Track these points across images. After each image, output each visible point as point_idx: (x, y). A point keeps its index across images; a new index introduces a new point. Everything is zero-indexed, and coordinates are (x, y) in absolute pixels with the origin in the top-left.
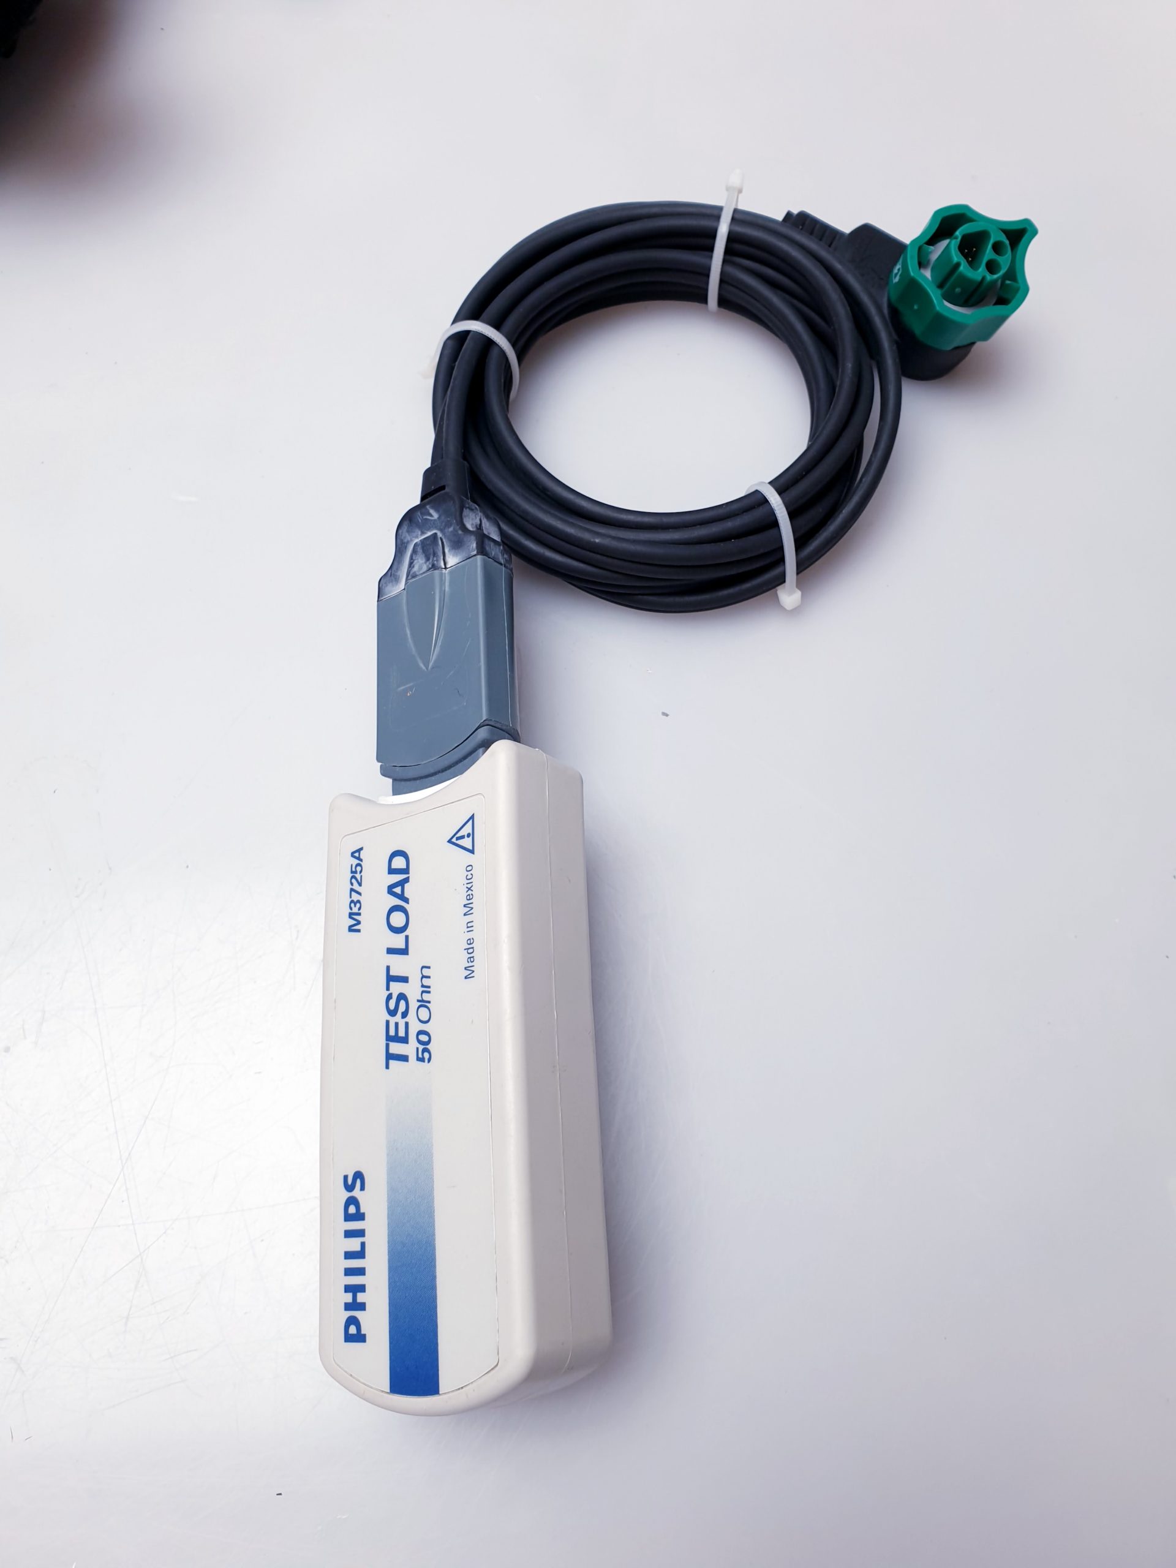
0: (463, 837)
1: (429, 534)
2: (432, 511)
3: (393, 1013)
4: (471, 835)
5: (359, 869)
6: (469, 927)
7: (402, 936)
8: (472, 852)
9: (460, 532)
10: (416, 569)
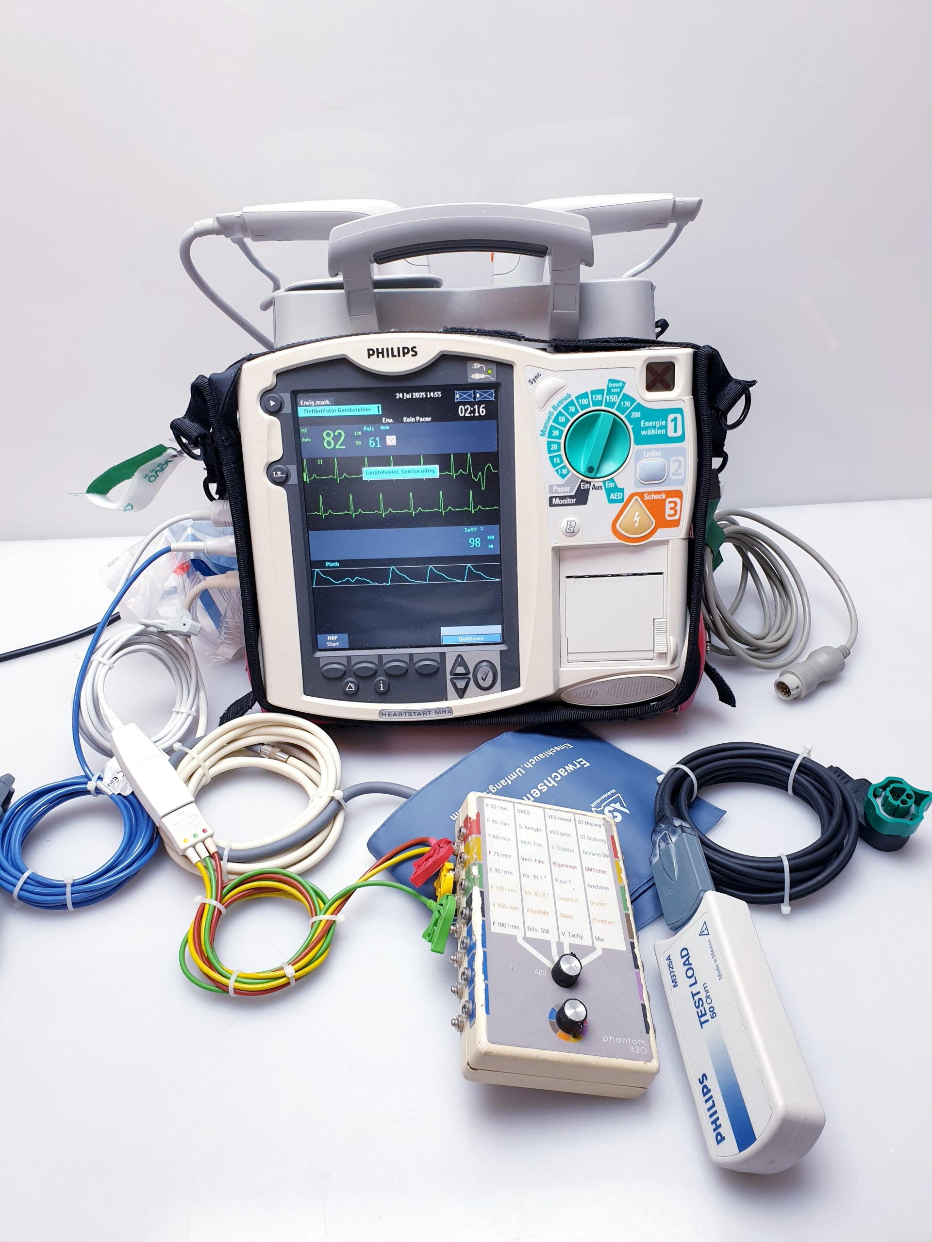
0: (704, 931)
1: (663, 833)
2: (662, 825)
3: (698, 1007)
4: (707, 929)
5: (671, 963)
6: (715, 961)
7: (693, 978)
8: (708, 934)
9: (674, 828)
10: (661, 847)
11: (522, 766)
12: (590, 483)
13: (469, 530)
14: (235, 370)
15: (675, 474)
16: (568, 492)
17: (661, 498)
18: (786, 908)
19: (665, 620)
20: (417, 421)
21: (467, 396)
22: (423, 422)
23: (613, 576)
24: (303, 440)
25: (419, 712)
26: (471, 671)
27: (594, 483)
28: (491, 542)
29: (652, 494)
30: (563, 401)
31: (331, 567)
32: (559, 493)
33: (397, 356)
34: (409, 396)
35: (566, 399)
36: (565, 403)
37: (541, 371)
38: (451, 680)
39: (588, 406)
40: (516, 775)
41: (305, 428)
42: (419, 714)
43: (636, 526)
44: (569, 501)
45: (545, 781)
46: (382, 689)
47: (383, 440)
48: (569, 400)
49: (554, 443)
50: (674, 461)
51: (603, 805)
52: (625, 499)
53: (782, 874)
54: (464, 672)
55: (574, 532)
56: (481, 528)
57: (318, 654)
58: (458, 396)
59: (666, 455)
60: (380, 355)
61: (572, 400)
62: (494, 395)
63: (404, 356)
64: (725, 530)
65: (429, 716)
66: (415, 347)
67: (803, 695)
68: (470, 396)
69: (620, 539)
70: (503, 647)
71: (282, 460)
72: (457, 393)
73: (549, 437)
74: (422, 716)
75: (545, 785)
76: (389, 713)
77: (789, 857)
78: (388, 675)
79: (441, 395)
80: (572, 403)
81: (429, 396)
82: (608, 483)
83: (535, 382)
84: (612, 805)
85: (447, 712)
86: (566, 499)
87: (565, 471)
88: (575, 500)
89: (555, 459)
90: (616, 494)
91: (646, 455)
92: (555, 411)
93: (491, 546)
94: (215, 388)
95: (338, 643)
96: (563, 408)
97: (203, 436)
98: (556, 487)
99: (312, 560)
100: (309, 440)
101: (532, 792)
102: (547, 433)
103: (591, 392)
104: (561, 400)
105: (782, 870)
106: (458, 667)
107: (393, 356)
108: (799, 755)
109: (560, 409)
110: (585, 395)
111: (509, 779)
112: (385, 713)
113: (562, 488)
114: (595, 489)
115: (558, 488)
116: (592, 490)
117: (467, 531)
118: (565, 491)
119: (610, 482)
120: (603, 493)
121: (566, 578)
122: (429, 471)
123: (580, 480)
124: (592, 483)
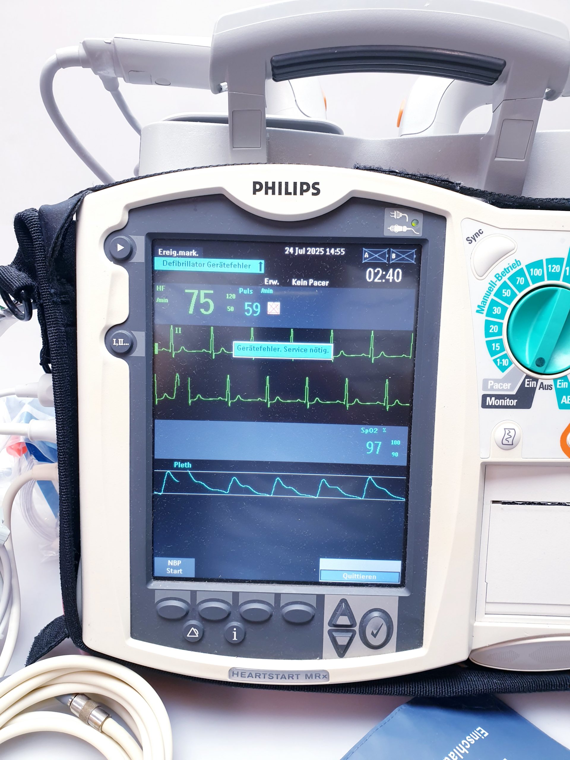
12: (536, 380)
13: (367, 431)
14: (74, 201)
16: (507, 390)
20: (310, 285)
21: (378, 256)
22: (318, 286)
23: (553, 504)
24: (158, 300)
25: (283, 675)
26: (358, 620)
27: (542, 381)
28: (396, 448)
30: (510, 269)
31: (181, 469)
32: (496, 390)
33: (293, 193)
34: (302, 252)
35: (513, 266)
36: (512, 272)
37: (484, 228)
38: (330, 632)
39: (542, 278)
41: (161, 285)
42: (283, 677)
44: (508, 402)
46: (235, 639)
47: (264, 308)
48: (518, 268)
49: (494, 323)
54: (348, 623)
55: (512, 444)
56: (385, 429)
57: (155, 585)
58: (366, 255)
60: (270, 191)
61: (522, 269)
62: (415, 256)
63: (301, 194)
65: (297, 680)
66: (318, 183)
68: (383, 256)
69: (569, 458)
71: (126, 324)
72: (365, 252)
73: (487, 315)
74: (287, 680)
76: (242, 672)
78: (245, 620)
79: (344, 253)
80: (521, 273)
81: (328, 253)
82: (560, 382)
83: (476, 241)
85: (321, 677)
86: (504, 399)
87: (505, 362)
88: (516, 401)
89: (494, 345)
90: (568, 397)
92: (498, 281)
93: (396, 454)
94: (46, 224)
95: (181, 570)
96: (509, 279)
97: (28, 288)
98: (492, 382)
99: (156, 457)
100: (166, 301)
102: (486, 309)
103: (547, 260)
104: (508, 268)
106: (340, 616)
107: (287, 193)
109: (505, 279)
110: (538, 264)
112: (238, 672)
113: (500, 384)
114: (543, 389)
115: (495, 384)
116: (539, 389)
117: (364, 431)
118: (504, 388)
119: (563, 380)
120: (552, 393)
121: (492, 503)
122: (320, 351)
123: (525, 375)
124: (539, 380)
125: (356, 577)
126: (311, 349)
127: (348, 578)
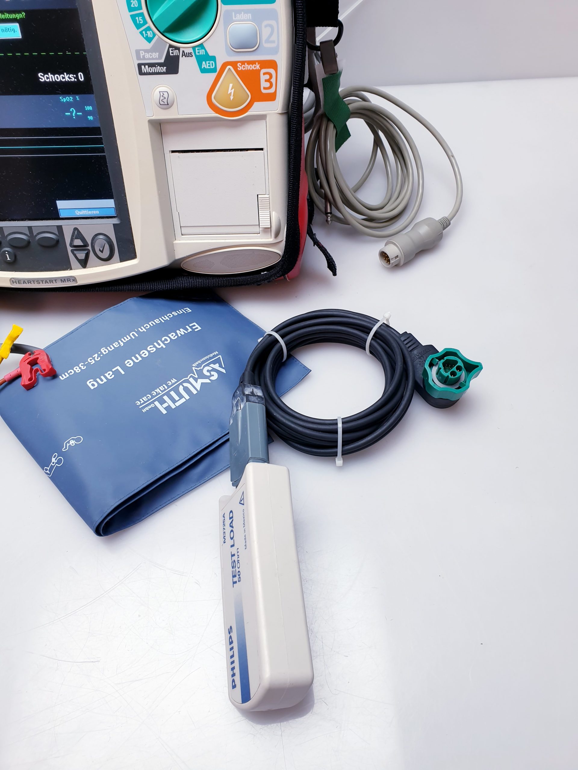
1: (238, 399)
2: (239, 391)
3: (233, 568)
4: (244, 499)
5: (224, 520)
6: (245, 530)
7: (233, 540)
9: (244, 395)
11: (136, 330)
12: (178, 49)
13: (65, 100)
15: (267, 41)
16: (156, 59)
17: (255, 68)
18: (339, 461)
19: (268, 196)
26: (89, 243)
27: (183, 49)
28: (90, 113)
29: (246, 64)
32: (147, 59)
38: (72, 251)
40: (129, 338)
42: (46, 282)
43: (231, 99)
44: (159, 69)
45: (155, 344)
46: (9, 259)
50: (266, 26)
51: (203, 365)
52: (218, 68)
53: (336, 435)
54: (81, 244)
55: (168, 104)
56: (77, 97)
59: (257, 18)
64: (349, 106)
65: (56, 284)
67: (402, 263)
69: (216, 113)
70: (116, 221)
74: (50, 284)
75: (155, 346)
76: (19, 281)
77: (344, 420)
82: (198, 50)
84: (212, 365)
85: (71, 280)
86: (156, 67)
87: (150, 34)
88: (165, 68)
89: (137, 18)
90: (207, 62)
91: (235, 17)
93: (91, 118)
98: (143, 52)
101: (141, 353)
105: (336, 432)
106: (75, 240)
108: (379, 321)
111: (122, 341)
112: (16, 281)
113: (149, 54)
114: (185, 57)
115: (145, 54)
116: (182, 57)
117: (62, 100)
118: (154, 57)
119: (200, 48)
120: (193, 59)
121: (171, 152)
122: (10, 30)
123: (168, 45)
124: (181, 49)
125: (85, 212)
126: (2, 30)
127: (79, 214)
